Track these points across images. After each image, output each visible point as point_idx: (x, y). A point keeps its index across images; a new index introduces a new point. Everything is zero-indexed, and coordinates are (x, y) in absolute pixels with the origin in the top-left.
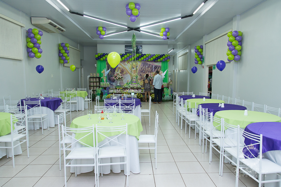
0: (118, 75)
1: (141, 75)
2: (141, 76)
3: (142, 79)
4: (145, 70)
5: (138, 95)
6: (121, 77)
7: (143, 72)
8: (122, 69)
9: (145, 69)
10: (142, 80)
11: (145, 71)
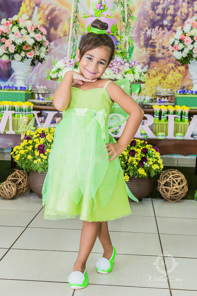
0: (15, 29)
1: (149, 43)
2: (153, 46)
3: (154, 63)
4: (174, 16)
5: (132, 153)
6: (31, 42)
7: (162, 26)
8: (53, 10)
9: (176, 10)
10: (153, 72)
11: (173, 21)
